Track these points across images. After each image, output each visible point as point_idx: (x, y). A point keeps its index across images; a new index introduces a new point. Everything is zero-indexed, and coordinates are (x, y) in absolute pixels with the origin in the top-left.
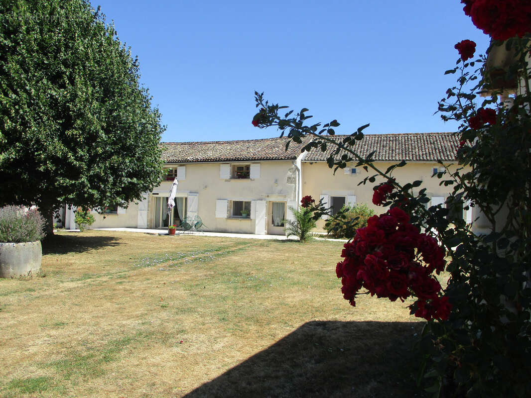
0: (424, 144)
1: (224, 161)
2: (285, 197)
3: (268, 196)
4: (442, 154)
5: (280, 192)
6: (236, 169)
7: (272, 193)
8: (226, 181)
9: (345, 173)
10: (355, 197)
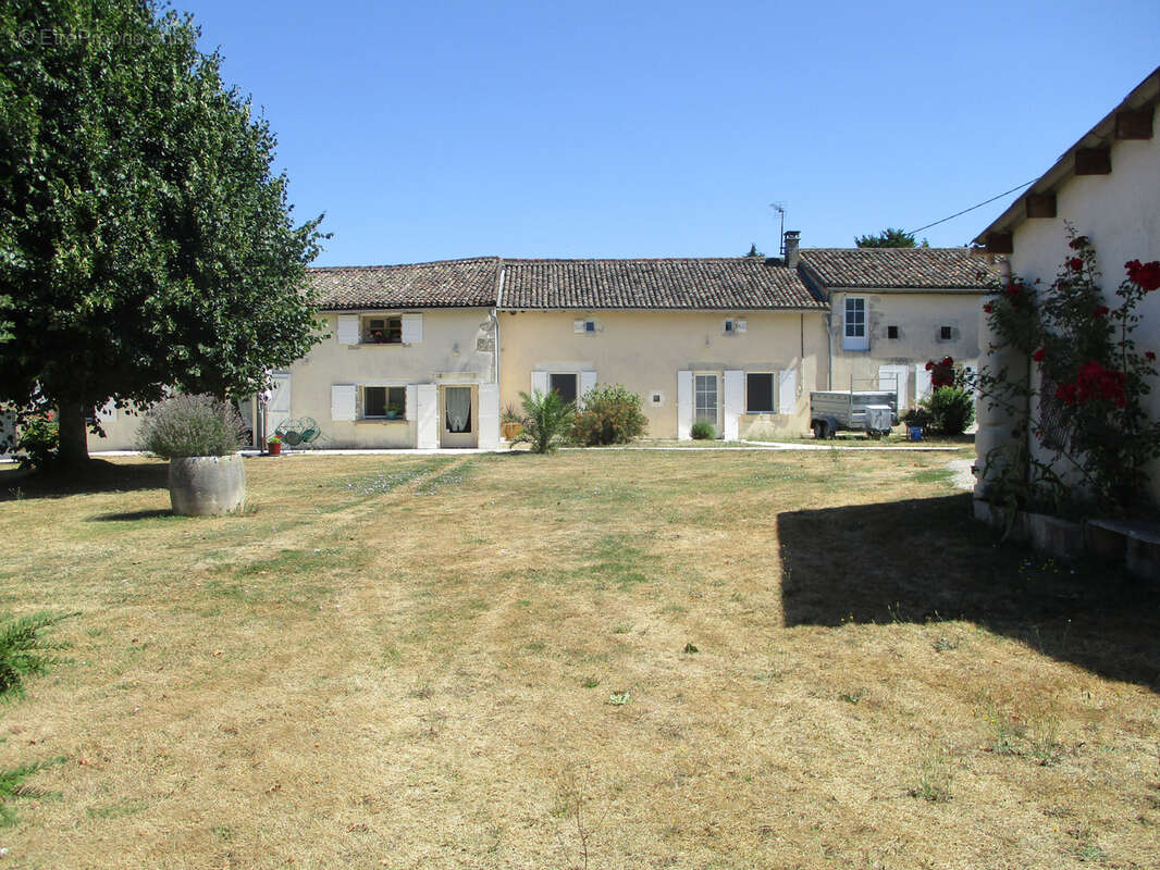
0: (705, 279)
1: (348, 309)
2: (475, 377)
3: (441, 376)
4: (738, 297)
5: (464, 369)
6: (368, 324)
7: (449, 371)
8: (351, 347)
9: (577, 331)
10: (595, 374)
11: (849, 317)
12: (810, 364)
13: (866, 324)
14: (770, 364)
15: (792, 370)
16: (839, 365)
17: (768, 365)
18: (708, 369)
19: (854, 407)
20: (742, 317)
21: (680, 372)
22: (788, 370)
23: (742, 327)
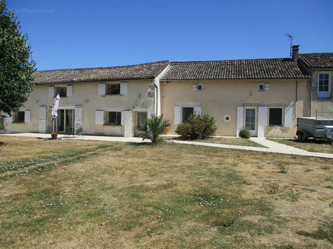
1: (100, 81)
2: (147, 108)
3: (134, 108)
4: (266, 74)
5: (143, 105)
6: (110, 87)
7: (137, 105)
8: (103, 96)
9: (193, 89)
10: (201, 107)
11: (321, 83)
12: (300, 104)
13: (330, 85)
14: (280, 104)
15: (291, 107)
16: (315, 105)
17: (280, 105)
18: (251, 106)
19: (318, 126)
20: (267, 83)
21: (238, 107)
22: (289, 107)
23: (267, 87)
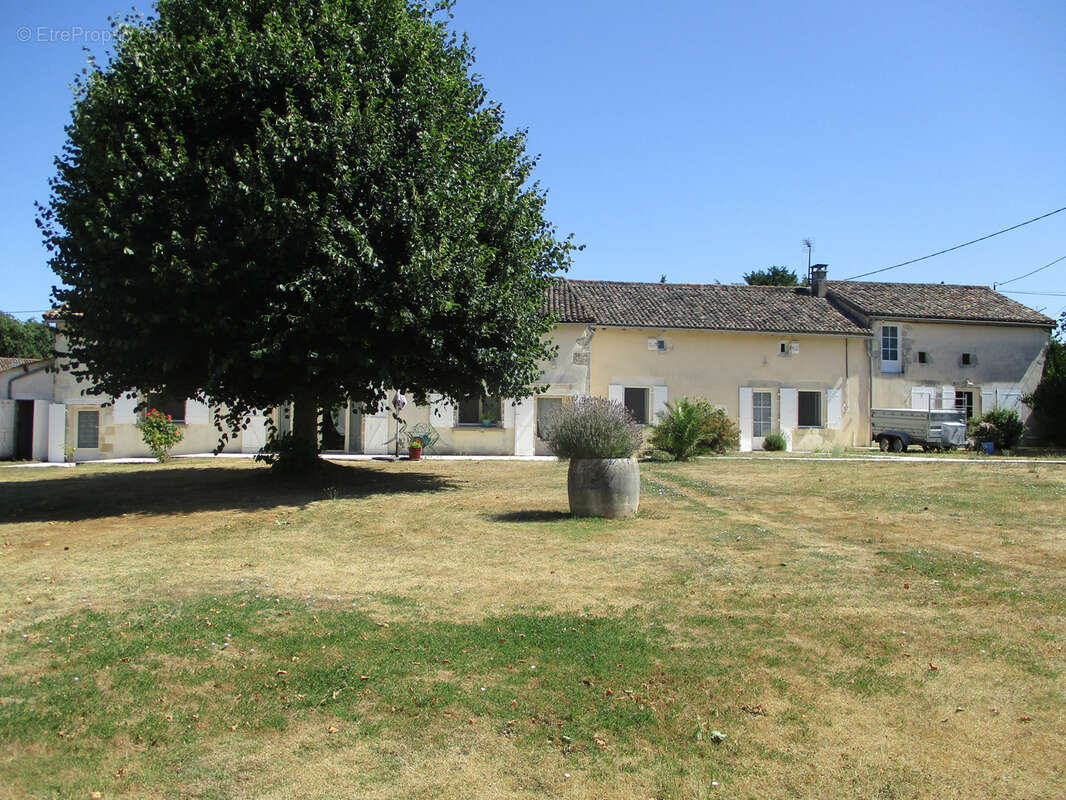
0: (752, 305)
4: (790, 322)
5: (561, 380)
7: (546, 381)
10: (665, 388)
11: (885, 344)
12: (854, 383)
13: (899, 350)
14: (818, 383)
15: (838, 389)
16: (879, 385)
18: (765, 386)
19: (932, 424)
20: (795, 340)
21: (742, 389)
22: (835, 390)
23: (796, 349)
